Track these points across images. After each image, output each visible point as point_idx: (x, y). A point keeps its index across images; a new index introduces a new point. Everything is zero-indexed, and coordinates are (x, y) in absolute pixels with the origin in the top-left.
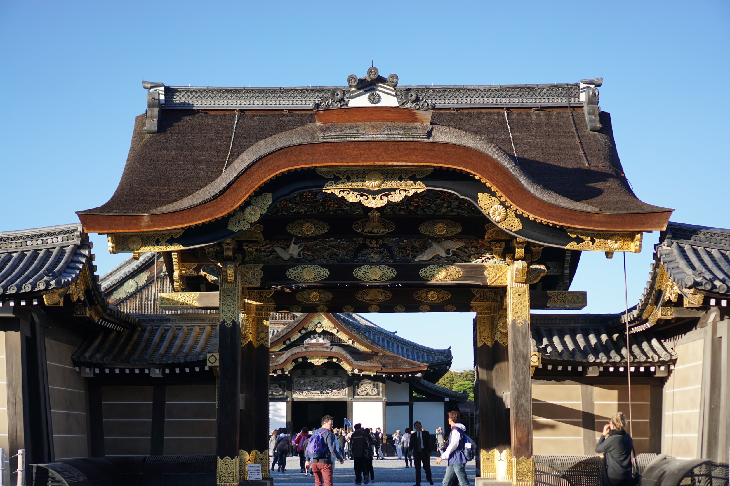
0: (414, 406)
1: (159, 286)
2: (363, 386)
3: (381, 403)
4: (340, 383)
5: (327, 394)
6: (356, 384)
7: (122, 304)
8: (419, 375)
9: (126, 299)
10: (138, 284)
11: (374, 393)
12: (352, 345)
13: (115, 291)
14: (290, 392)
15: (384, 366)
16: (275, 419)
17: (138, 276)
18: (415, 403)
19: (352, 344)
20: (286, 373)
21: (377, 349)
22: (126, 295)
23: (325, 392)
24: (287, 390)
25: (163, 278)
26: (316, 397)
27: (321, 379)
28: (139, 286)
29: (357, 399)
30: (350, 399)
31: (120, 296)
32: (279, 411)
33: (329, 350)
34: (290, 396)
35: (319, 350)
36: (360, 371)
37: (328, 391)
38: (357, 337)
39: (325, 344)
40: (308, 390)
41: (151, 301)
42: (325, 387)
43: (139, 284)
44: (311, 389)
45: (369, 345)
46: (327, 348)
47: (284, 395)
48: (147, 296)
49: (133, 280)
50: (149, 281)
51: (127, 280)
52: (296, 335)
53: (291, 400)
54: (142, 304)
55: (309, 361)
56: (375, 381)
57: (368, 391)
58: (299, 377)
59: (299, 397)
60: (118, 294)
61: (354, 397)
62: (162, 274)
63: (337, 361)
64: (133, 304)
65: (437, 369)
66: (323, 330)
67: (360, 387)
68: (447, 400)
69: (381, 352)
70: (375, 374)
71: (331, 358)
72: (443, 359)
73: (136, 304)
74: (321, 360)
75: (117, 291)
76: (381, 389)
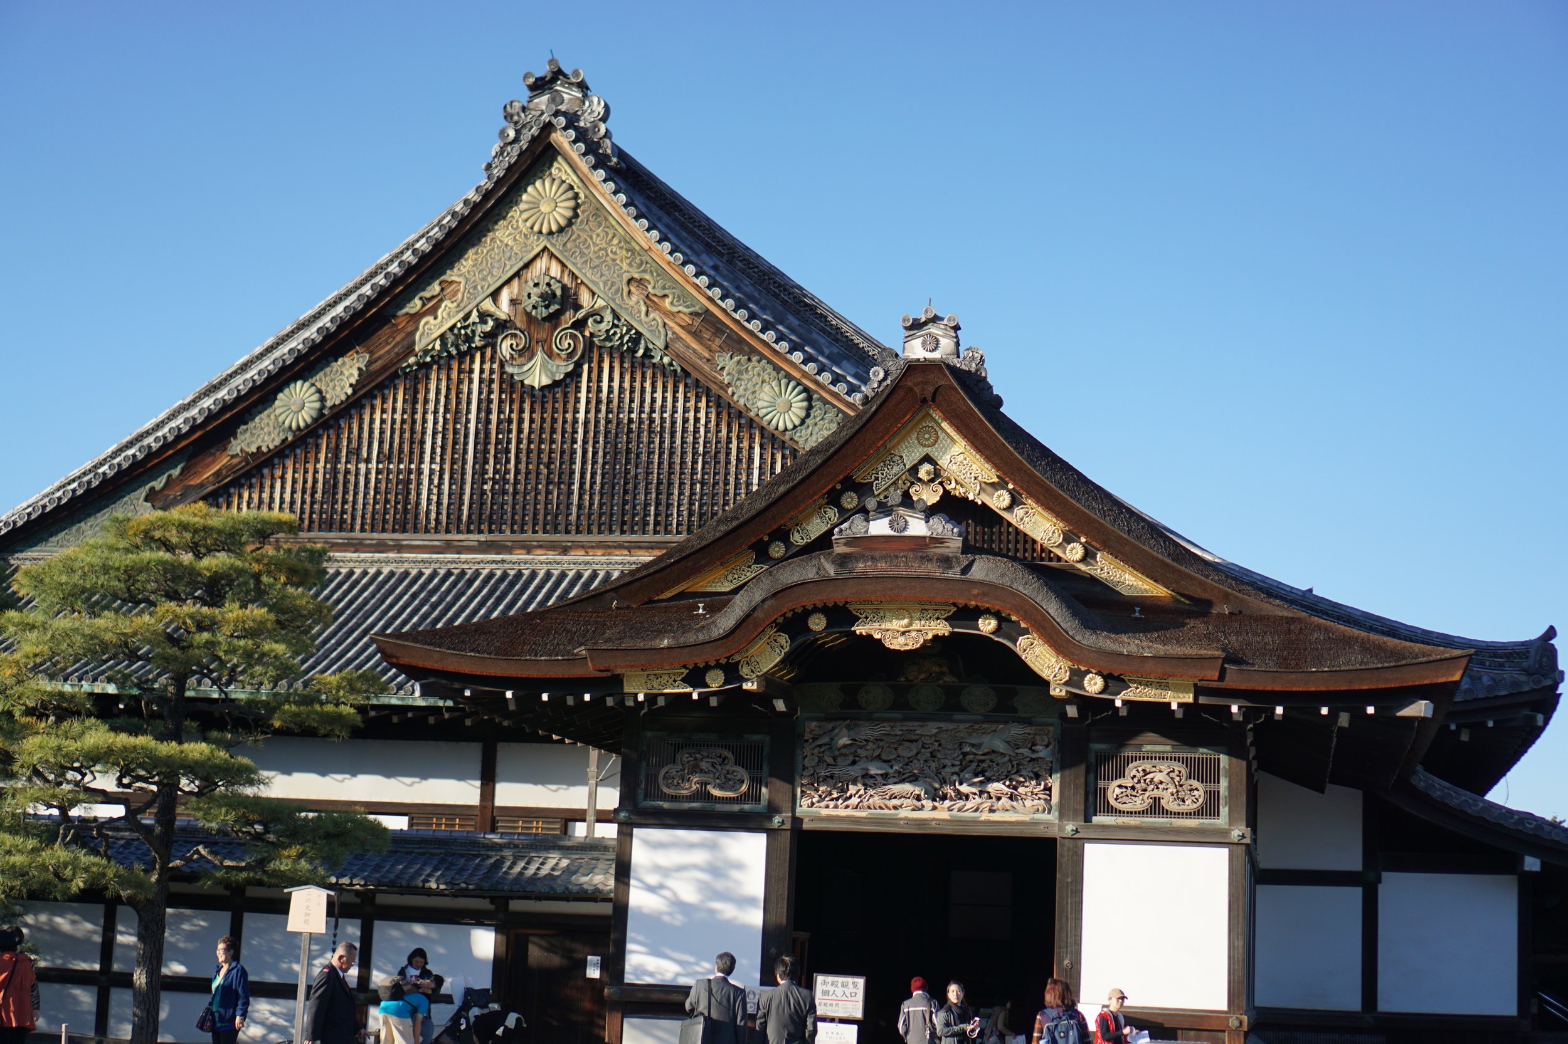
0: (1382, 889)
1: (399, 405)
2: (1132, 770)
3: (1223, 853)
4: (1025, 751)
5: (961, 803)
6: (1103, 758)
7: (266, 471)
8: (1419, 709)
9: (283, 452)
10: (323, 399)
11: (1189, 806)
12: (1082, 567)
13: (246, 423)
14: (788, 786)
15: (1232, 659)
16: (712, 912)
17: (328, 370)
18: (1385, 875)
19: (1083, 560)
20: (747, 686)
21: (1202, 584)
22: (282, 437)
23: (949, 790)
24: (771, 775)
25: (416, 377)
26: (904, 813)
27: (932, 728)
28: (329, 404)
29: (1104, 827)
30: (1070, 827)
31: (259, 443)
32: (735, 874)
33: (954, 573)
34: (783, 801)
35: (902, 570)
36: (1113, 681)
37: (964, 788)
38: (1107, 523)
39: (933, 540)
40: (869, 782)
41: (368, 461)
42: (949, 770)
43: (328, 396)
44: (885, 776)
45: (1164, 563)
46: (946, 561)
47: (758, 799)
48: (354, 444)
49: (307, 384)
50: (364, 386)
51: (286, 384)
52: (816, 520)
53: (788, 826)
54: (335, 471)
55: (860, 629)
56: (1193, 742)
57: (1156, 793)
58: (829, 719)
59: (825, 812)
60: (252, 434)
61: (1087, 820)
62: (412, 360)
63: (996, 632)
64: (306, 472)
65: (1490, 724)
66: (946, 493)
67: (1122, 775)
68: (1532, 864)
69: (1226, 597)
70: (1189, 698)
71: (967, 614)
72: (1516, 684)
73: (316, 472)
74: (917, 625)
75: (251, 425)
76: (1224, 784)
